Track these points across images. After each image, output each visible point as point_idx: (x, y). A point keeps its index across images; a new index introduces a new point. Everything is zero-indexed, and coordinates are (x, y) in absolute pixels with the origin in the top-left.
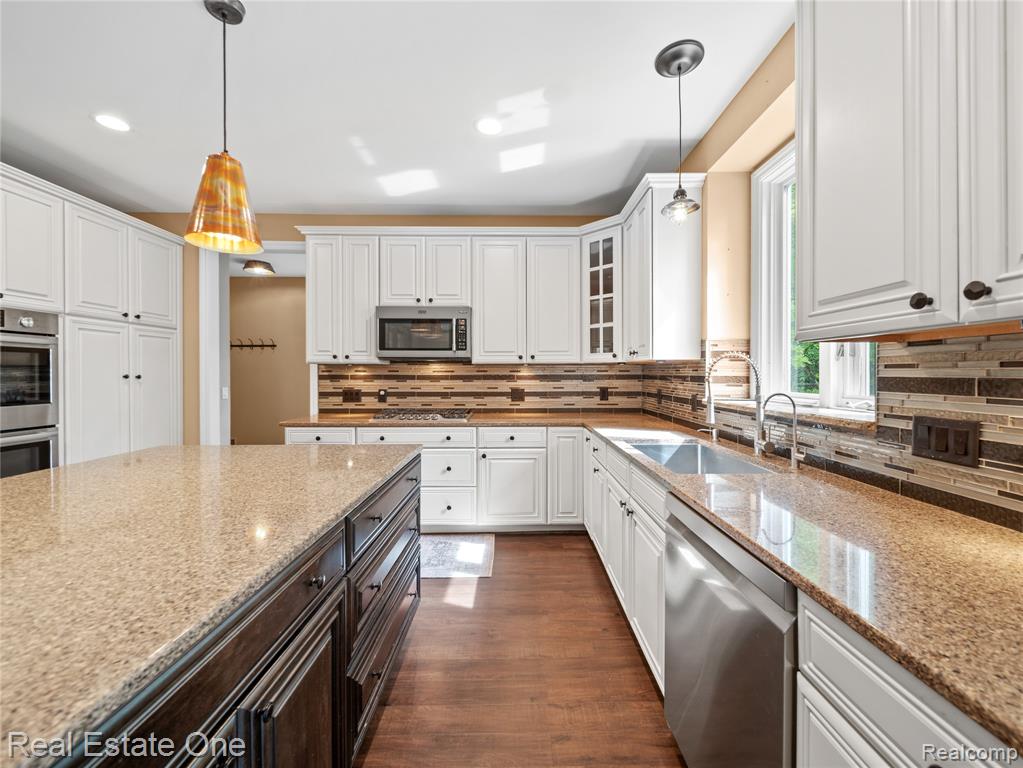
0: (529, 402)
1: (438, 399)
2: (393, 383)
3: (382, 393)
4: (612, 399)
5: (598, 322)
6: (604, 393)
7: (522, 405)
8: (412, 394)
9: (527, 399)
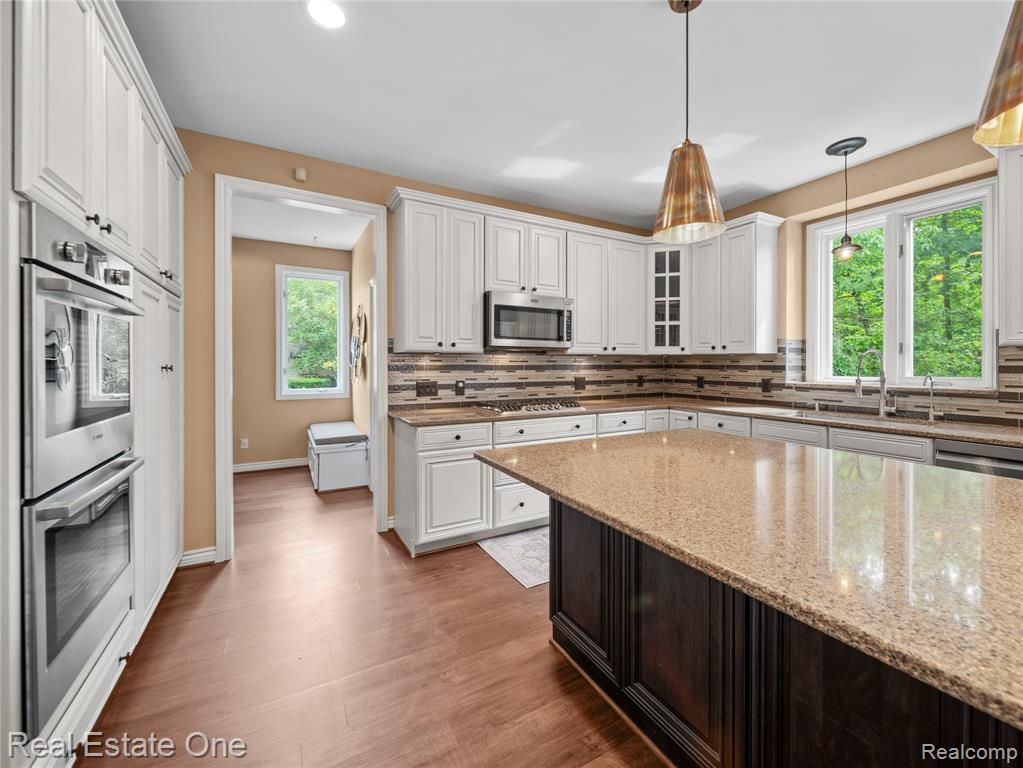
0: (589, 390)
1: (513, 389)
2: (470, 374)
3: (461, 385)
4: (646, 385)
5: (663, 319)
6: (640, 381)
7: (584, 394)
8: (491, 386)
9: (588, 387)
